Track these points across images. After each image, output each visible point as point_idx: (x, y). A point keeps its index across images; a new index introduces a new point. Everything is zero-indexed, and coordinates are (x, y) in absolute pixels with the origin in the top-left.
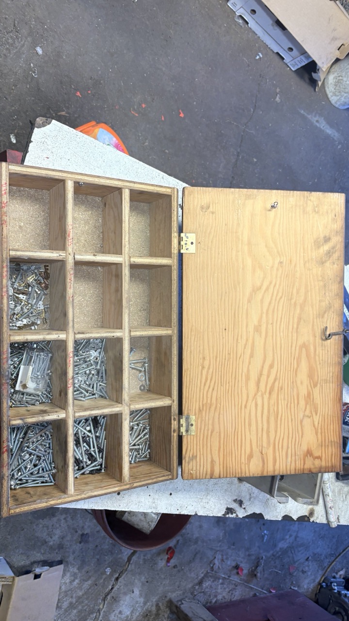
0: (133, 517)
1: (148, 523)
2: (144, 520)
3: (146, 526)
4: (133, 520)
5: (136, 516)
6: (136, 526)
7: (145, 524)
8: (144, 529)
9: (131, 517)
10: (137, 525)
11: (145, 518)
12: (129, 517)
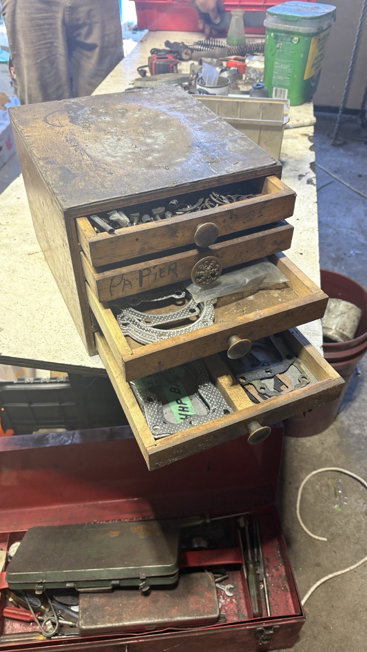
0: (347, 326)
1: (349, 309)
2: (348, 314)
3: (354, 312)
4: (350, 327)
5: (345, 323)
6: (356, 324)
7: (351, 313)
8: (356, 314)
9: (347, 329)
10: (354, 321)
11: (345, 313)
12: (348, 330)
